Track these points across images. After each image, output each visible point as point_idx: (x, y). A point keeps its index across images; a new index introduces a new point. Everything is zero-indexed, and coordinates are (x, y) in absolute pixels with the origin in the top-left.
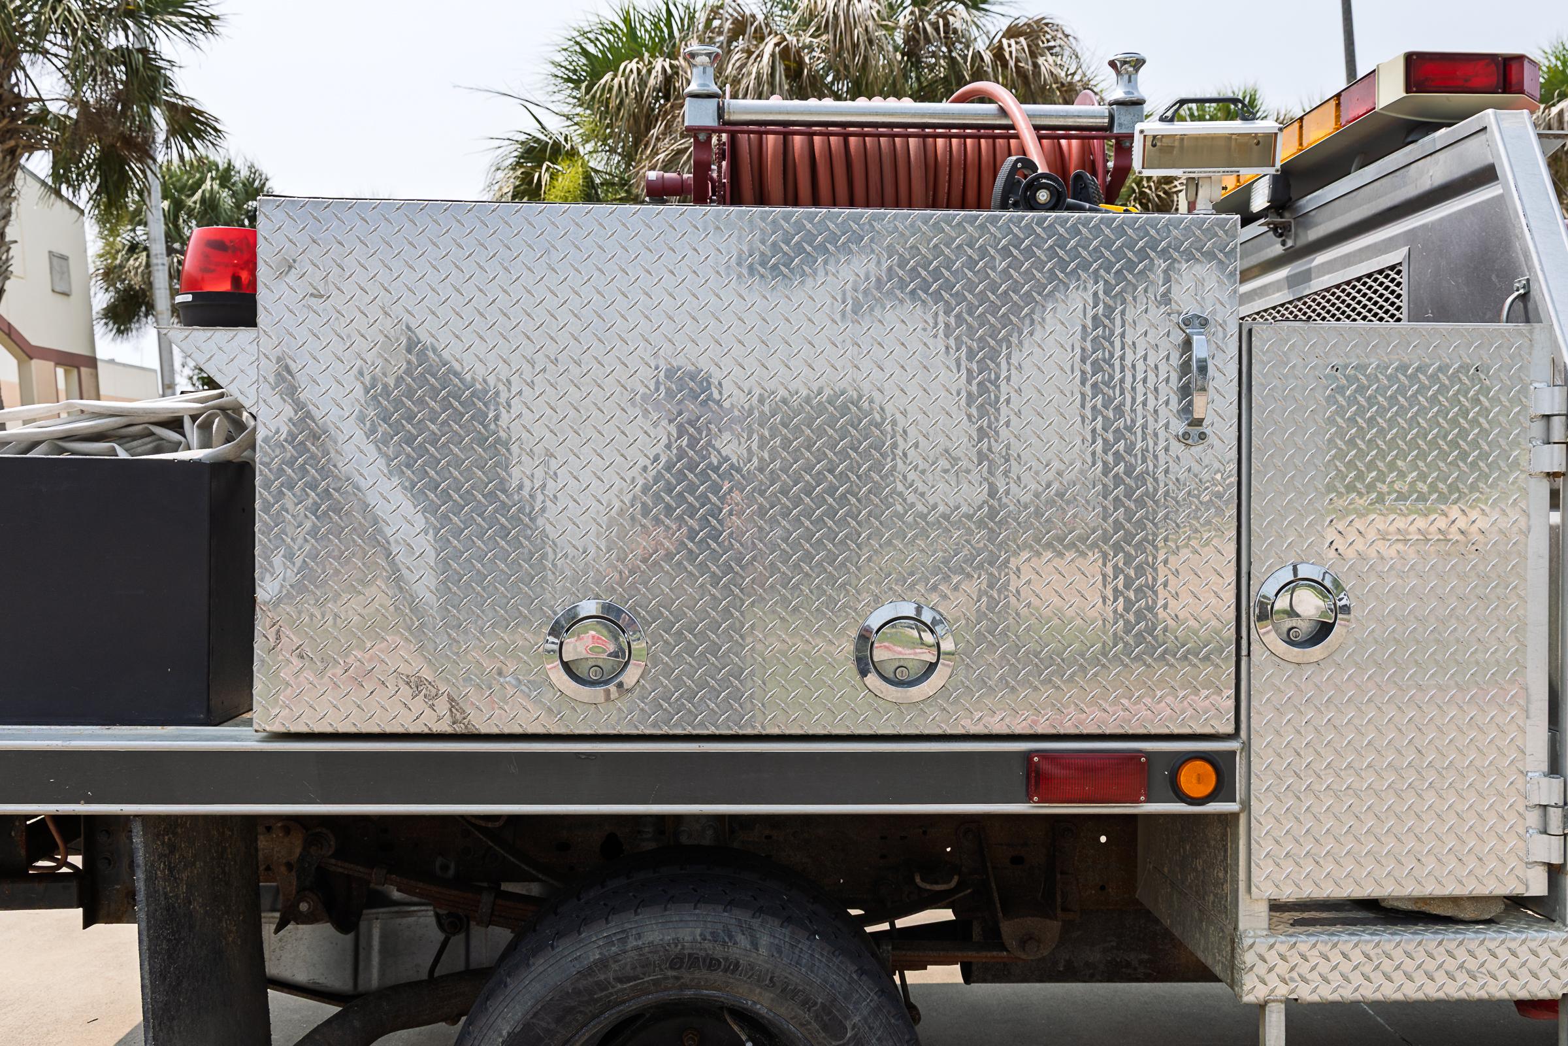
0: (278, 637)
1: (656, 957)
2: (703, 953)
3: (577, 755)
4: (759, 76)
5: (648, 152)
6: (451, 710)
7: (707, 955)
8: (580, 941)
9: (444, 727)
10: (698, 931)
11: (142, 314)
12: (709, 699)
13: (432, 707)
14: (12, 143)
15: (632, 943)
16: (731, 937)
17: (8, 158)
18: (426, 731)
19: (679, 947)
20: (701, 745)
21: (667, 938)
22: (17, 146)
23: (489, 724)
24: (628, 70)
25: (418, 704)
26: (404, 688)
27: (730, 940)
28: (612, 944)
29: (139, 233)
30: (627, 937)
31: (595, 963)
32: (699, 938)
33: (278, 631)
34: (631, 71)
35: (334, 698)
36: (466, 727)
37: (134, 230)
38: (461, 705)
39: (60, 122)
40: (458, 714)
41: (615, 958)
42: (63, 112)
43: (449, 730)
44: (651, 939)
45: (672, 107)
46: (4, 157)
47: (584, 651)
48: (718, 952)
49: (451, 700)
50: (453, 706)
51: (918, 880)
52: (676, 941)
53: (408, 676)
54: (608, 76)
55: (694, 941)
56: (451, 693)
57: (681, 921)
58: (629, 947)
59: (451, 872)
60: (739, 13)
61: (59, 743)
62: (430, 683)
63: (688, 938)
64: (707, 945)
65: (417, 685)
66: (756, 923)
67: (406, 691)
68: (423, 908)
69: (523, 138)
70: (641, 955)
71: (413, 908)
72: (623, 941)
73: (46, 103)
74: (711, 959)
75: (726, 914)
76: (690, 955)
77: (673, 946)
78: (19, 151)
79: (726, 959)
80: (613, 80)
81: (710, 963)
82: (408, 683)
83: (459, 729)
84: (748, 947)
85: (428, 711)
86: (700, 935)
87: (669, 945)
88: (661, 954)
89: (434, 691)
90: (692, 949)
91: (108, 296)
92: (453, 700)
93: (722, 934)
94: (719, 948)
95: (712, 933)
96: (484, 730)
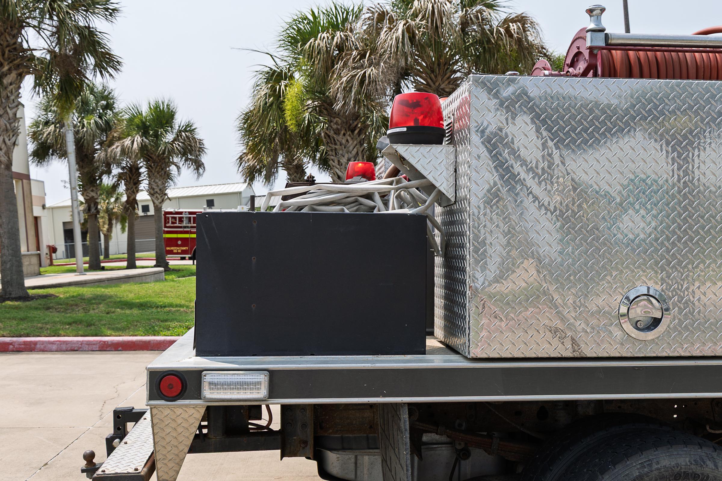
0: (484, 307)
1: (667, 473)
2: (690, 471)
3: (634, 368)
4: (397, 39)
5: (335, 76)
6: (572, 345)
7: (693, 472)
8: (627, 466)
9: (568, 354)
10: (687, 460)
11: (50, 154)
12: (702, 337)
13: (563, 343)
14: (21, 70)
15: (655, 466)
16: (704, 462)
17: (19, 77)
18: (560, 356)
19: (679, 468)
20: (696, 361)
21: (673, 463)
22: (23, 72)
23: (591, 352)
24: (322, 37)
25: (556, 342)
26: (548, 333)
27: (704, 464)
28: (645, 467)
29: (49, 116)
30: (652, 463)
31: (637, 477)
32: (689, 463)
33: (484, 304)
34: (324, 38)
35: (512, 339)
36: (580, 354)
37: (46, 114)
38: (578, 342)
39: (41, 61)
40: (576, 347)
41: (647, 474)
42: (43, 56)
43: (571, 355)
44: (664, 464)
45: (345, 55)
46: (17, 77)
47: (640, 313)
48: (698, 470)
49: (573, 339)
50: (574, 343)
51: (708, 428)
52: (677, 465)
53: (550, 327)
54: (312, 40)
55: (686, 465)
56: (573, 336)
57: (678, 454)
58: (654, 468)
59: (463, 428)
60: (380, 10)
61: (370, 365)
62: (562, 331)
63: (683, 463)
64: (693, 467)
65: (555, 331)
66: (715, 454)
67: (549, 334)
68: (440, 446)
69: (267, 69)
70: (660, 473)
71: (435, 446)
72: (650, 465)
73: (33, 52)
74: (695, 474)
75: (700, 450)
76: (684, 472)
77: (676, 467)
78: (24, 74)
79: (702, 474)
80: (315, 41)
81: (695, 477)
82: (550, 331)
83: (576, 355)
84: (713, 467)
85: (560, 345)
86: (689, 462)
87: (674, 467)
88: (670, 472)
89: (564, 335)
90: (685, 469)
91: (33, 146)
92: (574, 340)
93: (699, 461)
94: (699, 468)
95: (694, 460)
96: (589, 355)
